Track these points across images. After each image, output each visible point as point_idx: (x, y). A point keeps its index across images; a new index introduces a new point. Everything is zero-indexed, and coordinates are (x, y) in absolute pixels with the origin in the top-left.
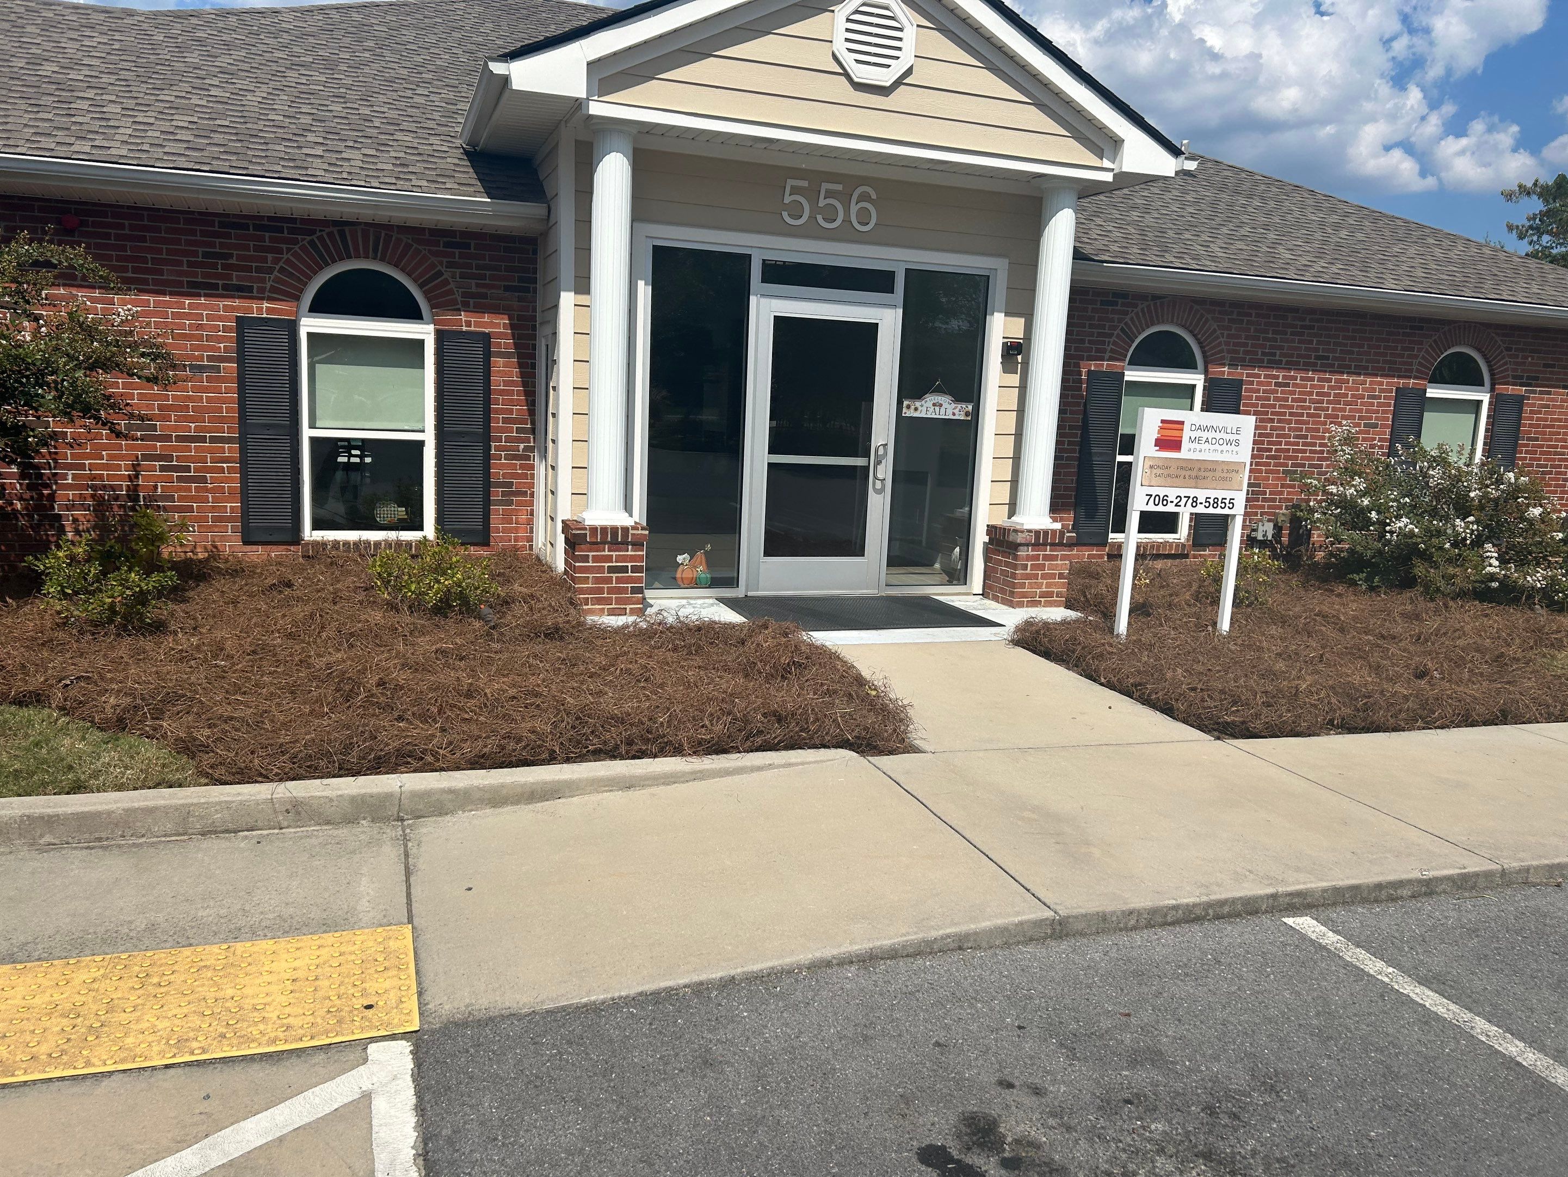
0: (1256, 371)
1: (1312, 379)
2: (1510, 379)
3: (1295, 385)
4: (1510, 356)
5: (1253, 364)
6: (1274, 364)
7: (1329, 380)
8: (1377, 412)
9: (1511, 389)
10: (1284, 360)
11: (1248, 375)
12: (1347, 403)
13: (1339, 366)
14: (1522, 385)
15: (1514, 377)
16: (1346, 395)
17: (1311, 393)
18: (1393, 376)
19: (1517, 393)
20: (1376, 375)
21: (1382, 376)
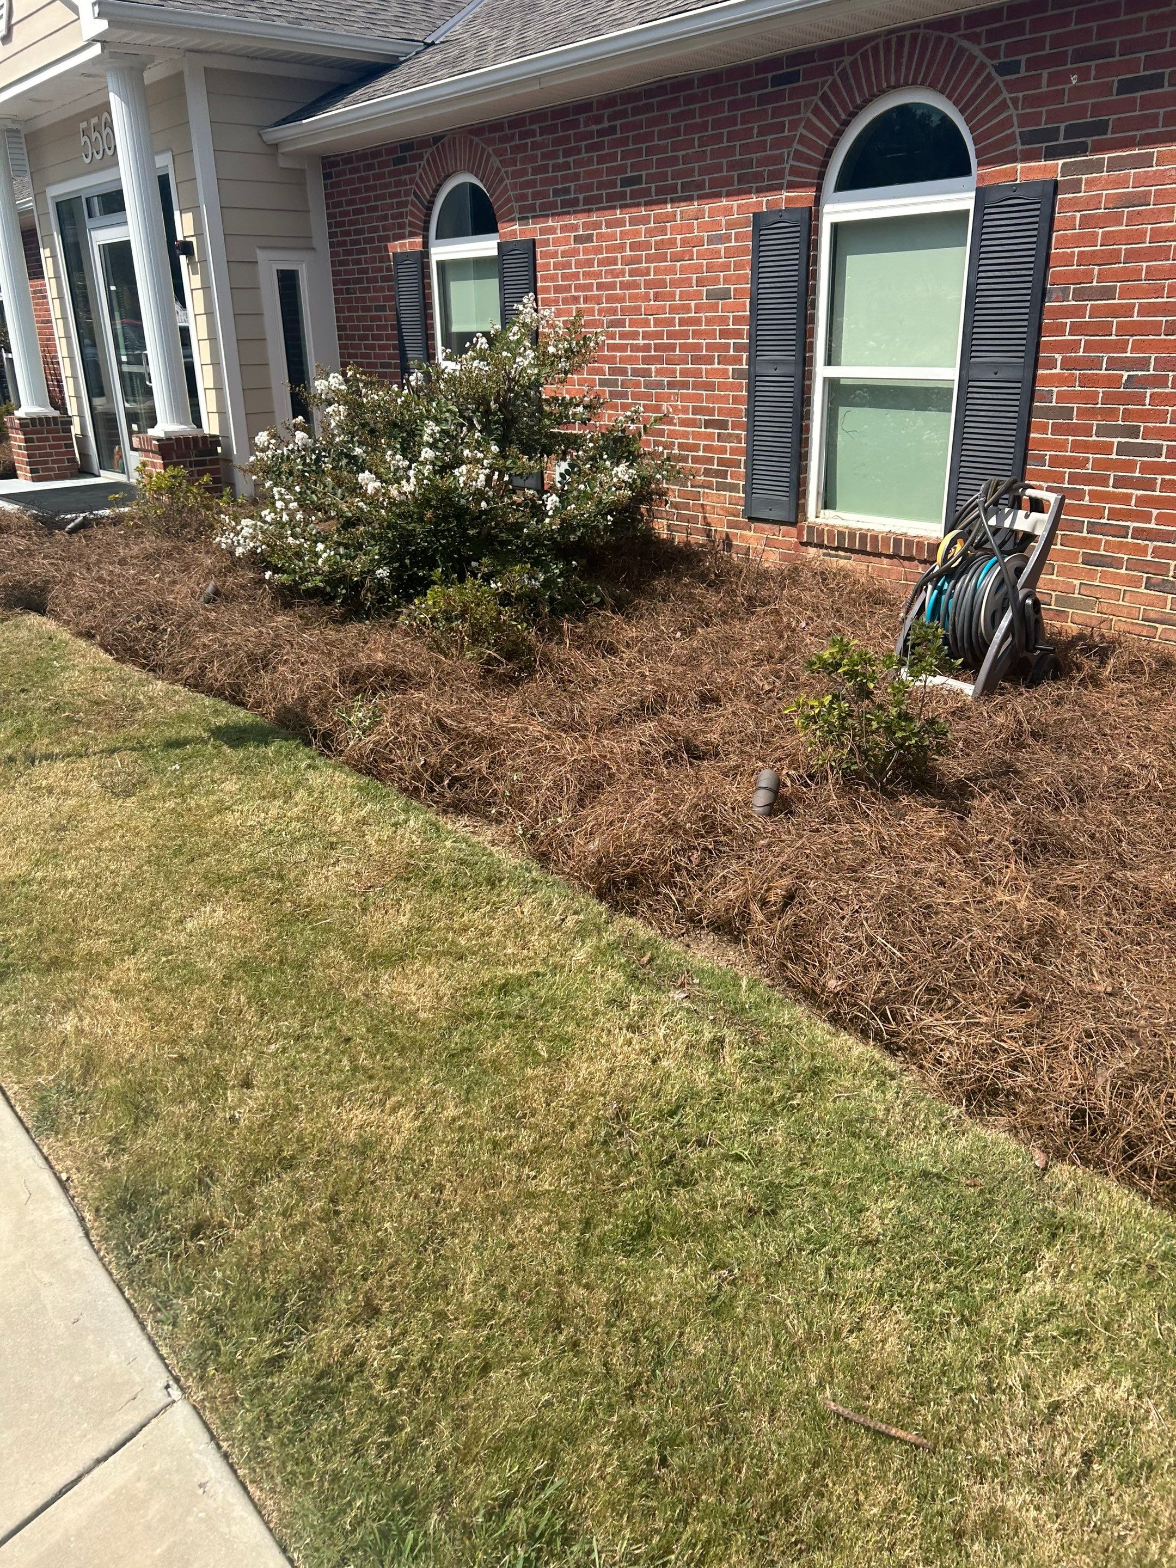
0: (550, 223)
1: (621, 223)
2: (1019, 146)
3: (601, 237)
4: (1011, 87)
5: (547, 210)
6: (570, 207)
7: (645, 221)
8: (726, 267)
9: (1023, 171)
10: (581, 197)
11: (543, 231)
12: (677, 258)
13: (659, 191)
14: (1052, 154)
15: (1028, 138)
16: (672, 243)
17: (622, 248)
18: (748, 192)
19: (1040, 177)
20: (718, 195)
21: (729, 195)
